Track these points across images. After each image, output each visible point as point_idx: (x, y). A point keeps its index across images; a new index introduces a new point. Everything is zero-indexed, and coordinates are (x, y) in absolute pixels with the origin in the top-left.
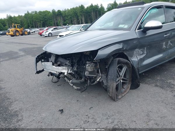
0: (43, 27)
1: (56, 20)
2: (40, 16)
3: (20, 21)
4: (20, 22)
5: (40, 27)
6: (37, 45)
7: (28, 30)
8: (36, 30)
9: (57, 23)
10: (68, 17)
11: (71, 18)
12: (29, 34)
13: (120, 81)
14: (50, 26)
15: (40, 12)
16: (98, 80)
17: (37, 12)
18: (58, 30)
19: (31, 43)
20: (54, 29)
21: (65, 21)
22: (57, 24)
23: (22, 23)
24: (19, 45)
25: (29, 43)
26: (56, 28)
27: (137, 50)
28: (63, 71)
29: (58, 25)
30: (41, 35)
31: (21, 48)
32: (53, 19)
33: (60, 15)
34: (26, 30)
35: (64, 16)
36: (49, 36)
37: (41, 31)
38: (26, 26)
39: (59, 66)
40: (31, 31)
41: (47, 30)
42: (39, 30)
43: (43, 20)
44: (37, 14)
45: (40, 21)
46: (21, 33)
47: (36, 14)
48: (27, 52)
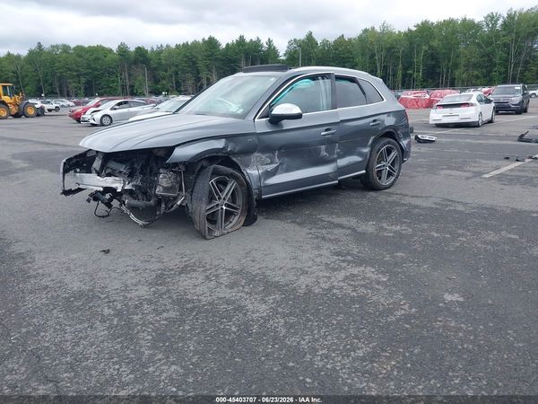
0: (86, 96)
1: (130, 75)
2: (79, 60)
3: (13, 72)
4: (11, 74)
5: (76, 95)
6: (64, 146)
7: (39, 104)
8: (62, 104)
9: (132, 87)
10: (166, 71)
11: (177, 74)
12: (38, 115)
13: (220, 207)
14: (107, 92)
15: (80, 49)
16: (179, 203)
17: (69, 47)
18: (130, 107)
19: (45, 140)
20: (119, 104)
21: (157, 81)
22: (132, 91)
23: (17, 77)
24: (10, 143)
25: (40, 140)
26: (126, 103)
27: (256, 154)
28: (114, 186)
29: (133, 94)
30: (79, 121)
31: (16, 151)
32: (121, 75)
33: (143, 62)
34: (30, 101)
35: (155, 65)
36: (102, 125)
37: (79, 109)
38: (29, 88)
39: (109, 175)
40: (47, 107)
41: (97, 106)
42: (71, 104)
43: (87, 74)
44: (68, 53)
45: (78, 76)
46: (14, 110)
47: (64, 55)
48: (38, 161)
